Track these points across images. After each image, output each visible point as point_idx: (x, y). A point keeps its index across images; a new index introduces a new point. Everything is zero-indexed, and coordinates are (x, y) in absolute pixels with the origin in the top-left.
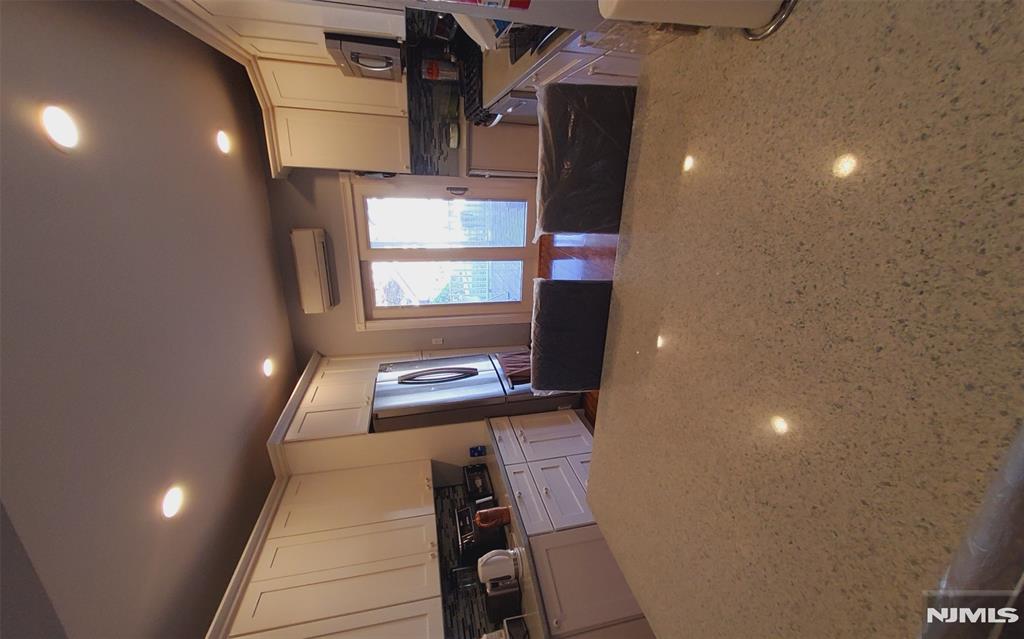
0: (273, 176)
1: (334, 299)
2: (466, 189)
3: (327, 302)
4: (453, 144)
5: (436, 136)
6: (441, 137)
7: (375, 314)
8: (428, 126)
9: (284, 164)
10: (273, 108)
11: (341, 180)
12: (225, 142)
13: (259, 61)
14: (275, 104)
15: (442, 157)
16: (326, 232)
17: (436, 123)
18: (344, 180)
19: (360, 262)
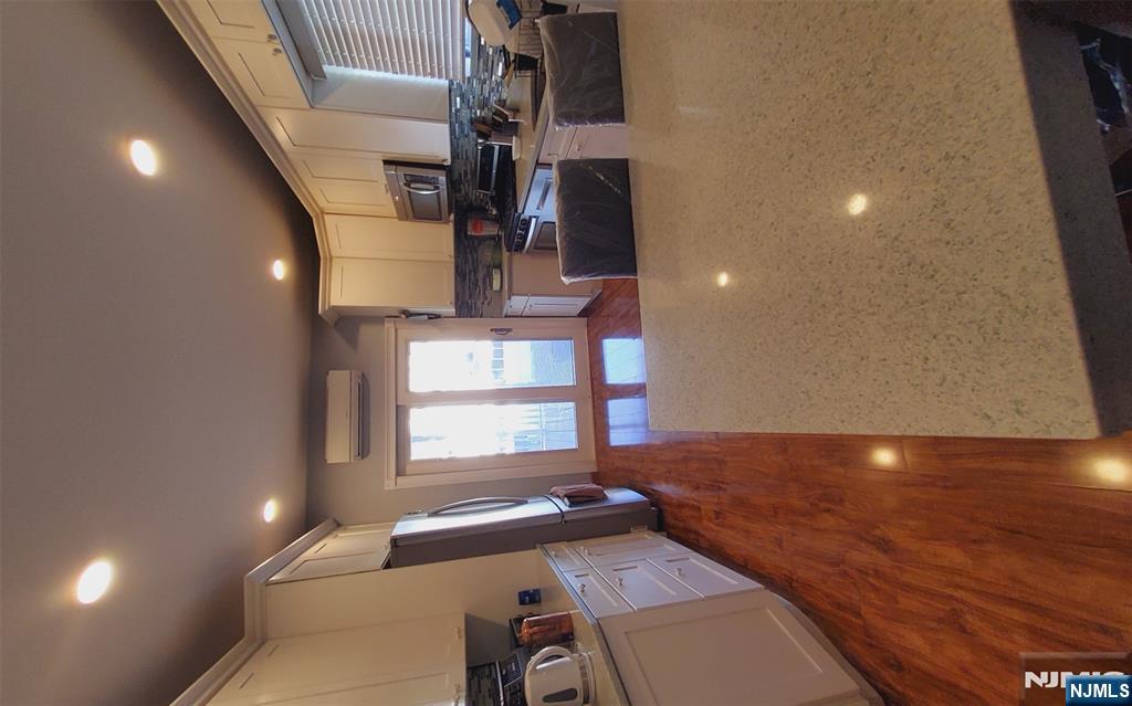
0: (320, 312)
1: (363, 449)
2: (509, 330)
3: (354, 451)
4: (496, 285)
5: (480, 284)
6: (484, 283)
7: (409, 469)
8: (472, 277)
9: (333, 304)
10: (331, 258)
11: (386, 325)
12: (280, 270)
13: (326, 216)
14: (333, 254)
15: (486, 302)
16: (363, 375)
17: (480, 275)
18: (389, 325)
19: (397, 406)
